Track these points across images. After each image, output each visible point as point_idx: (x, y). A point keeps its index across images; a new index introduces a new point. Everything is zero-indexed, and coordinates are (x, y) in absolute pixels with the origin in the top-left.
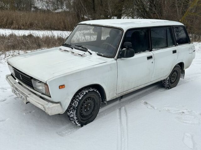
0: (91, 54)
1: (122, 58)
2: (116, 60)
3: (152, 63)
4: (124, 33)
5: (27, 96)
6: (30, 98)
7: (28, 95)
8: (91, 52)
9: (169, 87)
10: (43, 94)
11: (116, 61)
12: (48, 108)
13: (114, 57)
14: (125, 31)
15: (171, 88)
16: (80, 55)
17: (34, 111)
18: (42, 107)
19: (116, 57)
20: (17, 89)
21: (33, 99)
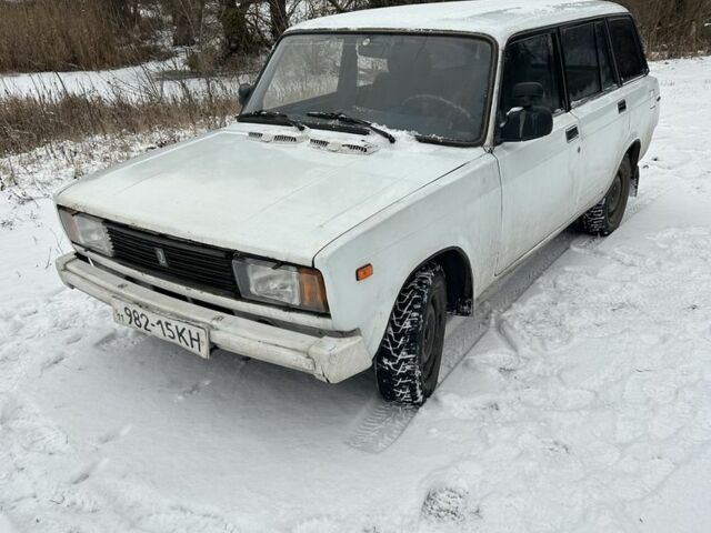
0: (392, 140)
1: (506, 144)
2: (491, 152)
3: (579, 150)
4: (500, 53)
5: (212, 326)
6: (227, 332)
7: (214, 323)
8: (392, 133)
9: (604, 232)
10: (288, 308)
11: (490, 155)
12: (331, 357)
13: (481, 144)
14: (502, 44)
15: (610, 233)
16: (357, 147)
17: (207, 382)
18: (302, 357)
19: (488, 142)
20: (147, 307)
21: (247, 334)
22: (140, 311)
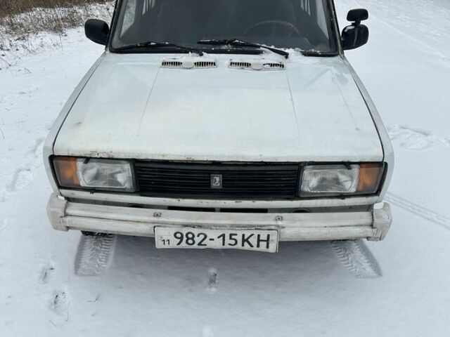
0: (287, 56)
5: (278, 226)
6: (293, 227)
7: (280, 223)
16: (276, 65)
18: (369, 229)
20: (200, 226)
21: (314, 224)
22: (196, 231)
